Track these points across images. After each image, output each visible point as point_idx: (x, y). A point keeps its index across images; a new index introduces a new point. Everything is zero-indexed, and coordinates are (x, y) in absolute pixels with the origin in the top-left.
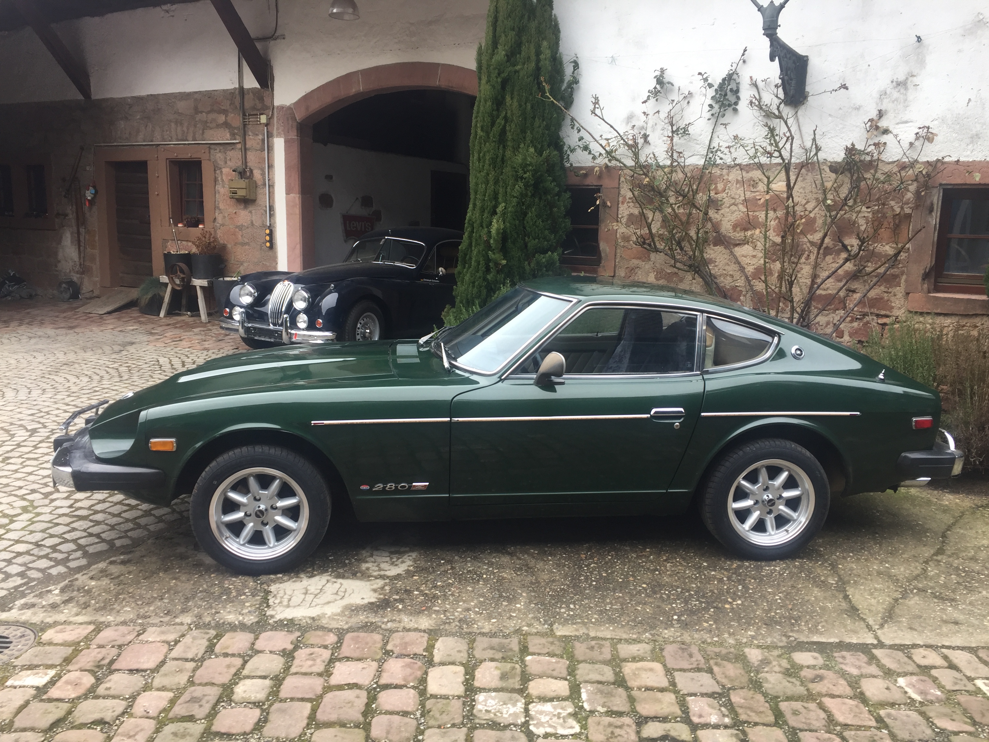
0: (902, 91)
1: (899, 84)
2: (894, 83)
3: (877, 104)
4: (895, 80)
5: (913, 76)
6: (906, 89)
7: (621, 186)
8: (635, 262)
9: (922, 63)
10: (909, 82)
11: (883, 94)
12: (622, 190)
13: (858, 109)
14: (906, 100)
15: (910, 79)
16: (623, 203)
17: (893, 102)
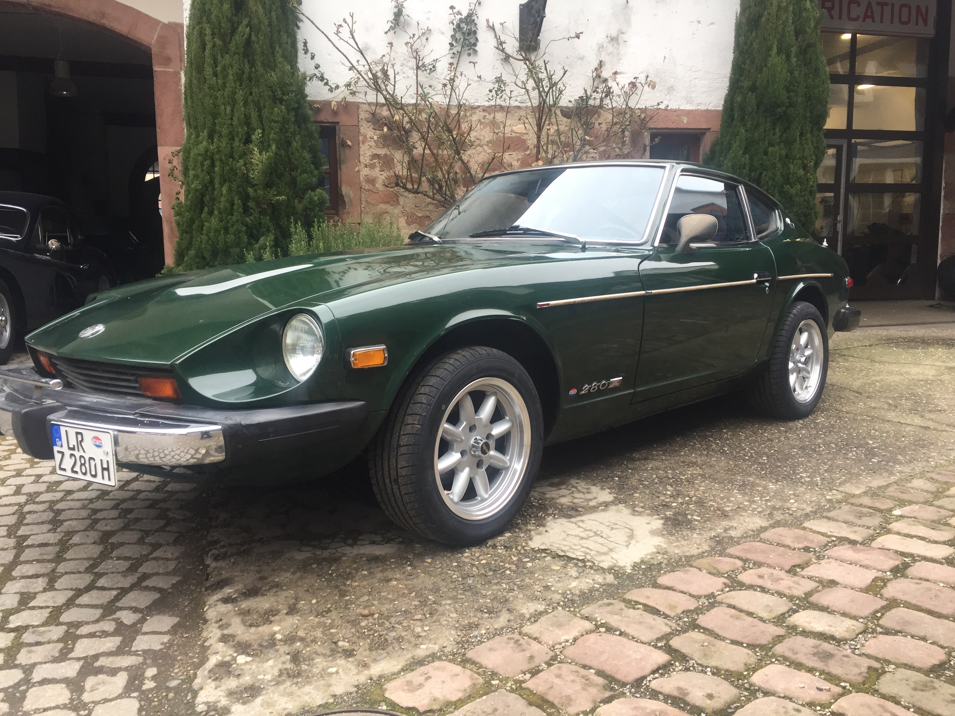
0: (615, 45)
1: (612, 39)
2: (609, 38)
3: (597, 56)
4: (609, 35)
5: (622, 33)
6: (618, 44)
7: (360, 124)
8: (383, 206)
9: (628, 21)
10: (620, 39)
11: (601, 47)
12: (361, 128)
13: (582, 58)
14: (618, 54)
15: (621, 35)
16: (363, 142)
17: (609, 55)
